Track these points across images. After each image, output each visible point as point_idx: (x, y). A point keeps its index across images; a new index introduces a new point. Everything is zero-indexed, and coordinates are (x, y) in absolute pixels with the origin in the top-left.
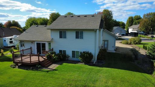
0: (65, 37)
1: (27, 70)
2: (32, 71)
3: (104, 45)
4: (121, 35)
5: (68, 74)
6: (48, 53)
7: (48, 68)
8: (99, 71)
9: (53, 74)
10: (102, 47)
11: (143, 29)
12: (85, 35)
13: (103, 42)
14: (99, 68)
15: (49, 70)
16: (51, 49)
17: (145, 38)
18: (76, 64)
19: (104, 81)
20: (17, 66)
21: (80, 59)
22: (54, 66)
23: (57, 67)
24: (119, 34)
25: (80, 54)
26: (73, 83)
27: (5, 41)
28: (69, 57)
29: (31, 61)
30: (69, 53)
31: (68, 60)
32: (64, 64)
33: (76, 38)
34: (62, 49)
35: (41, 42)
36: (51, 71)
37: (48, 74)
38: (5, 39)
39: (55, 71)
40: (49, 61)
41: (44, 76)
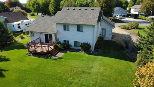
0: (68, 30)
1: (40, 58)
2: (44, 59)
3: (102, 33)
4: (121, 17)
5: (71, 62)
6: (55, 44)
7: (56, 57)
8: (94, 60)
9: (60, 61)
10: (100, 35)
11: (144, 11)
12: (85, 29)
13: (102, 30)
14: (95, 57)
15: (57, 58)
16: (57, 39)
17: (145, 21)
18: (77, 52)
19: (98, 68)
20: (31, 54)
21: (80, 48)
22: (60, 55)
23: (63, 56)
24: (120, 16)
25: (80, 45)
26: (75, 70)
27: (13, 26)
28: (72, 46)
29: (42, 51)
30: (72, 43)
31: (71, 48)
32: (68, 52)
33: (78, 31)
34: (66, 40)
35: (48, 34)
36: (58, 59)
37: (56, 62)
38: (14, 24)
39: (61, 59)
40: (56, 49)
41: (54, 63)
